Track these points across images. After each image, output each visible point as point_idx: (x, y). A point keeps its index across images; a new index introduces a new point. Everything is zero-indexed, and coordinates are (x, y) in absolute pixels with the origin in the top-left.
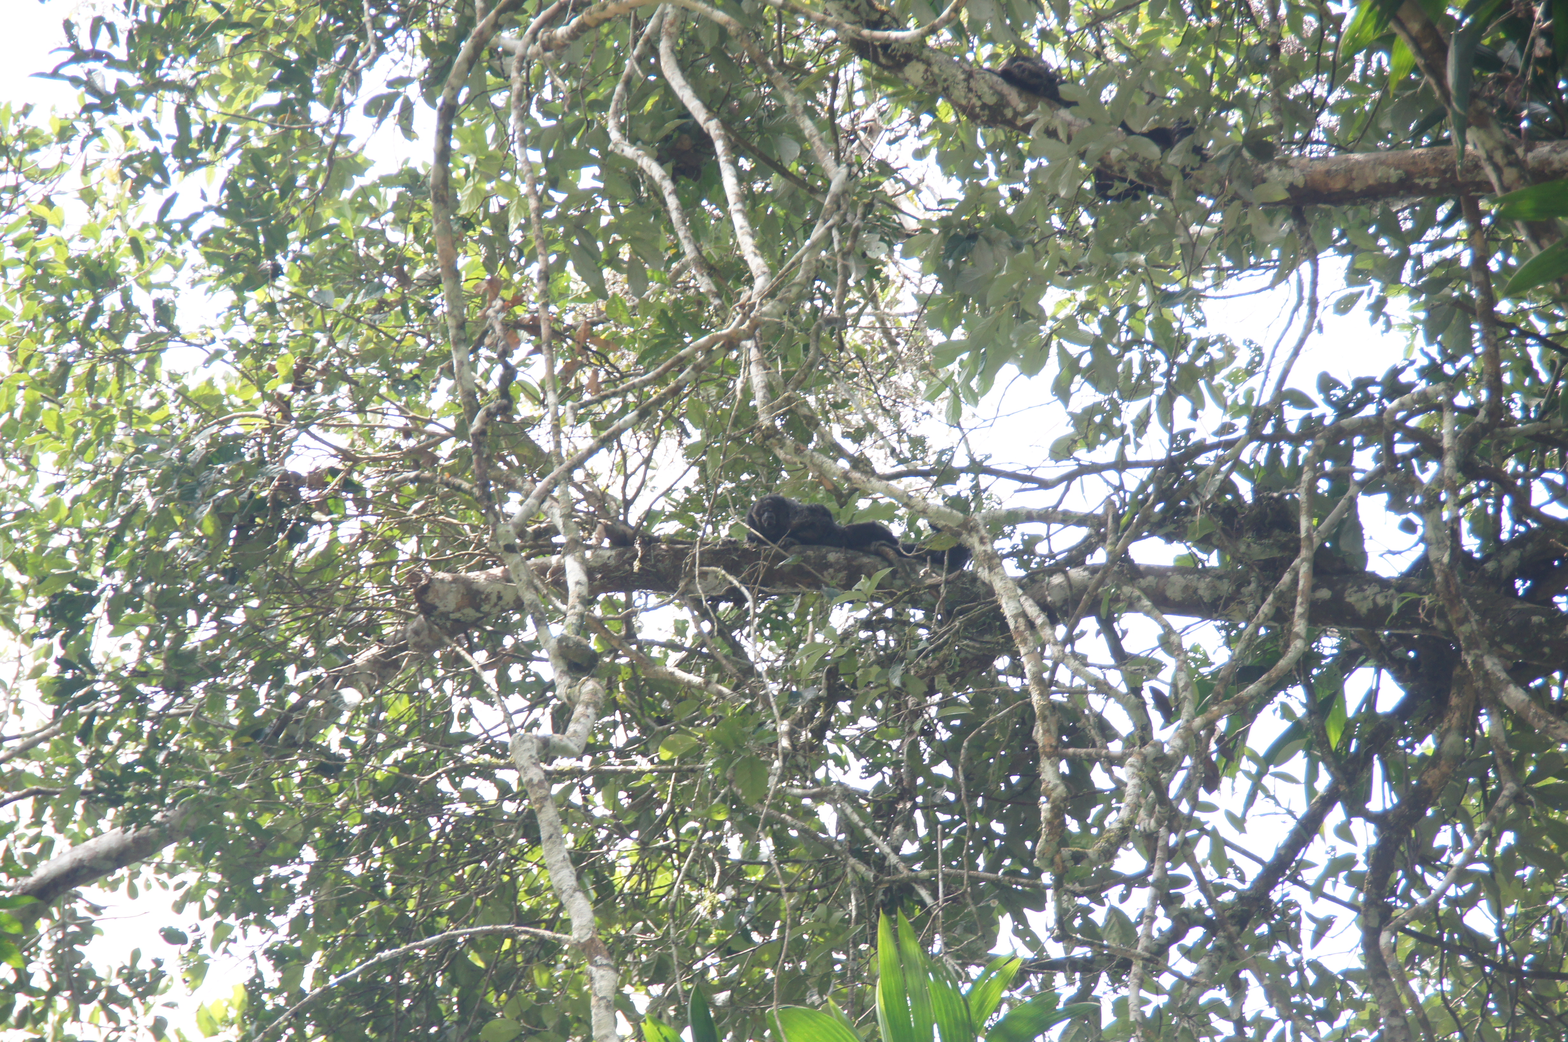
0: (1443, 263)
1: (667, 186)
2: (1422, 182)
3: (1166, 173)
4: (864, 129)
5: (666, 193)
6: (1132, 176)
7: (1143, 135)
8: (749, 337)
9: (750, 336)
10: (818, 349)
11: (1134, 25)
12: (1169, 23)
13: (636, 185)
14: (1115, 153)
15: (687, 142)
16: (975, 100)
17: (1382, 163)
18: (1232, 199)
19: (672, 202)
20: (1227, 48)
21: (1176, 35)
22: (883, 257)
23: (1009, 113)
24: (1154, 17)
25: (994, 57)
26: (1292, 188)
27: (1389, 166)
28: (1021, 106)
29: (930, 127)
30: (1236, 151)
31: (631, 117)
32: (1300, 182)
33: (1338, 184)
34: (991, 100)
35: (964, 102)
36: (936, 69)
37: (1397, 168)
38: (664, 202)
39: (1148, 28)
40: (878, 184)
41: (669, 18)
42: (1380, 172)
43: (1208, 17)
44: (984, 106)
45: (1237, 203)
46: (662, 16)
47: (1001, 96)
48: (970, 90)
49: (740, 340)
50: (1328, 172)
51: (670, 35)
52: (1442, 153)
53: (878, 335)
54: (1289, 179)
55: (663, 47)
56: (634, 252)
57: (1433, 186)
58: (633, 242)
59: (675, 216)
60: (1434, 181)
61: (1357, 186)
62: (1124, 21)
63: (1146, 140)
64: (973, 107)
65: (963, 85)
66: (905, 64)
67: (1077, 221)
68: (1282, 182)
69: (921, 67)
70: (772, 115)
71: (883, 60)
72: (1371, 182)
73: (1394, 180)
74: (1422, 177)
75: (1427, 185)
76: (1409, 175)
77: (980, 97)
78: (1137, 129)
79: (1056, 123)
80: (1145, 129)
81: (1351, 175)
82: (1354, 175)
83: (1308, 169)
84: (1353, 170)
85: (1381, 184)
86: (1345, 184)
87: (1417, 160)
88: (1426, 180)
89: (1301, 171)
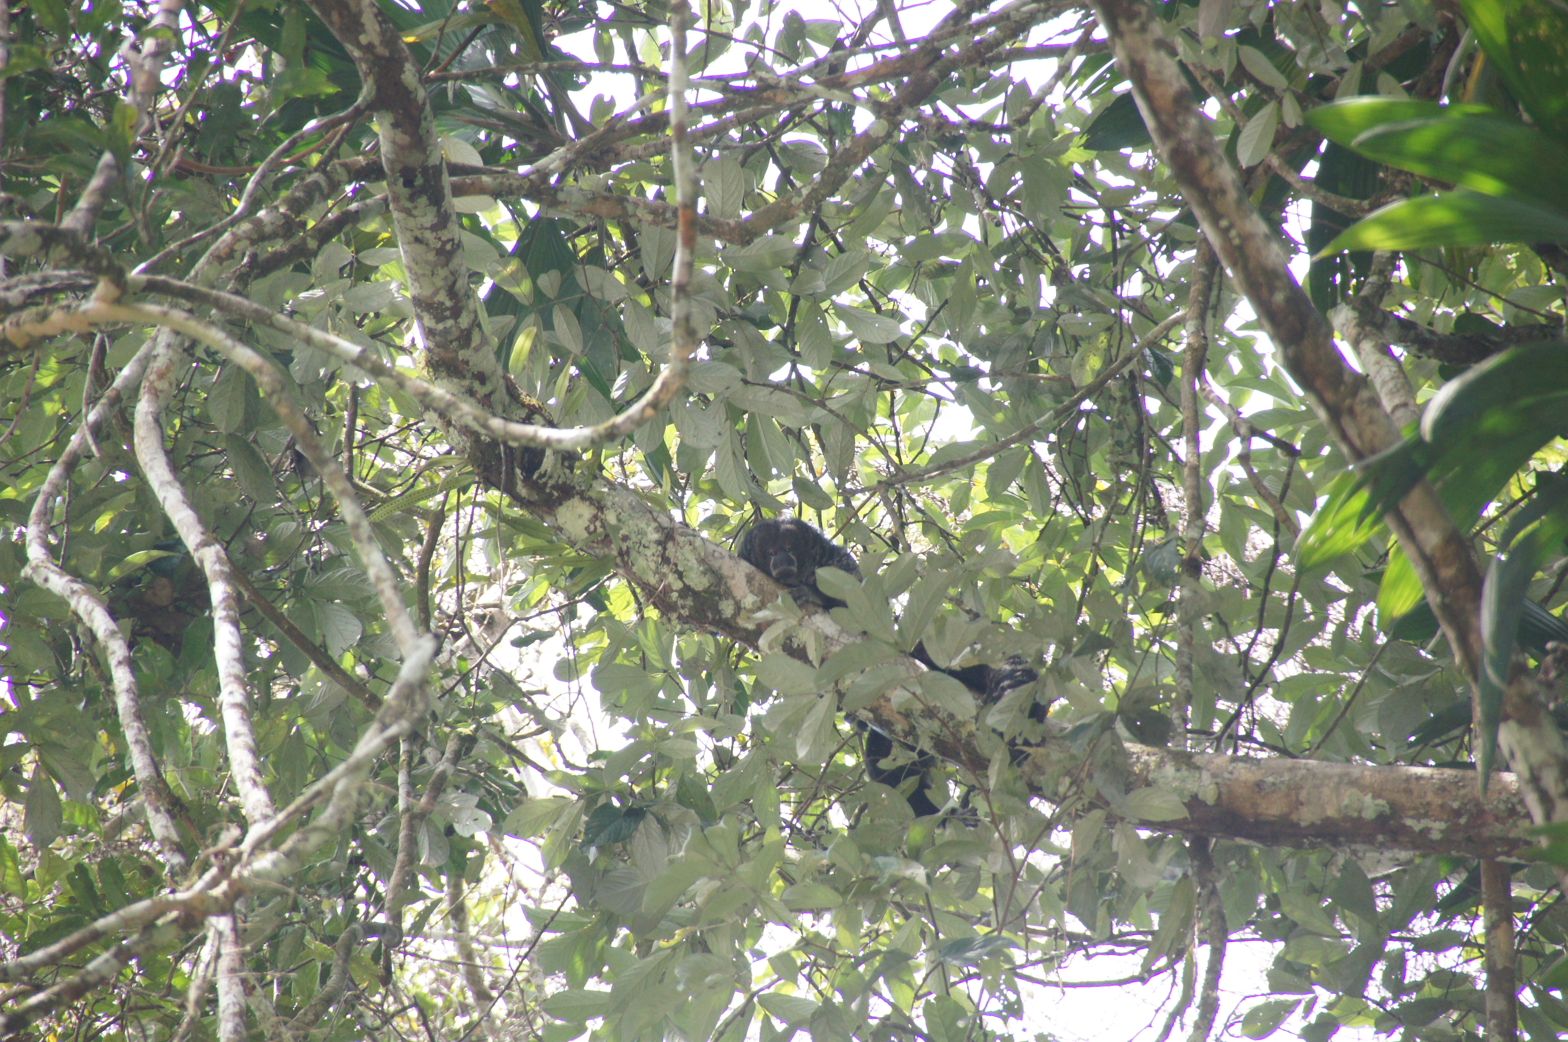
0: (1439, 977)
1: (117, 650)
2: (1417, 826)
3: (985, 745)
4: (480, 619)
5: (113, 661)
6: (925, 744)
7: (952, 673)
8: (222, 912)
9: (224, 908)
10: (344, 972)
11: (961, 502)
12: (1021, 504)
13: (63, 652)
14: (898, 697)
15: (164, 593)
16: (671, 578)
17: (1353, 783)
18: (1092, 806)
19: (122, 678)
20: (1113, 561)
21: (1029, 526)
22: (481, 837)
23: (727, 609)
24: (995, 493)
25: (716, 521)
26: (1194, 803)
27: (1363, 789)
28: (749, 600)
29: (593, 625)
30: (1106, 722)
31: (70, 537)
32: (1209, 795)
33: (1273, 808)
34: (699, 581)
35: (652, 580)
36: (611, 518)
37: (1377, 795)
38: (108, 680)
39: (984, 509)
40: (489, 711)
41: (159, 364)
42: (1348, 797)
43: (1089, 505)
44: (686, 591)
45: (1098, 814)
46: (148, 359)
47: (718, 577)
48: (666, 560)
49: (207, 913)
50: (1259, 784)
51: (155, 393)
52: (1456, 783)
53: (459, 981)
54: (1192, 786)
55: (143, 409)
56: (42, 765)
57: (1436, 836)
58: (44, 747)
59: (123, 702)
60: (1437, 828)
61: (1307, 816)
62: (945, 492)
63: (955, 682)
64: (668, 590)
65: (654, 549)
66: (560, 502)
67: (823, 815)
68: (1180, 792)
69: (586, 511)
70: (319, 567)
71: (522, 490)
72: (1331, 812)
73: (1369, 814)
74: (1418, 817)
75: (1426, 831)
76: (1396, 810)
77: (680, 575)
78: (942, 663)
79: (806, 638)
80: (956, 664)
81: (1297, 795)
82: (1303, 795)
83: (1226, 775)
84: (1301, 788)
85: (1347, 818)
86: (1286, 810)
87: (1413, 785)
88: (1424, 823)
89: (1214, 776)
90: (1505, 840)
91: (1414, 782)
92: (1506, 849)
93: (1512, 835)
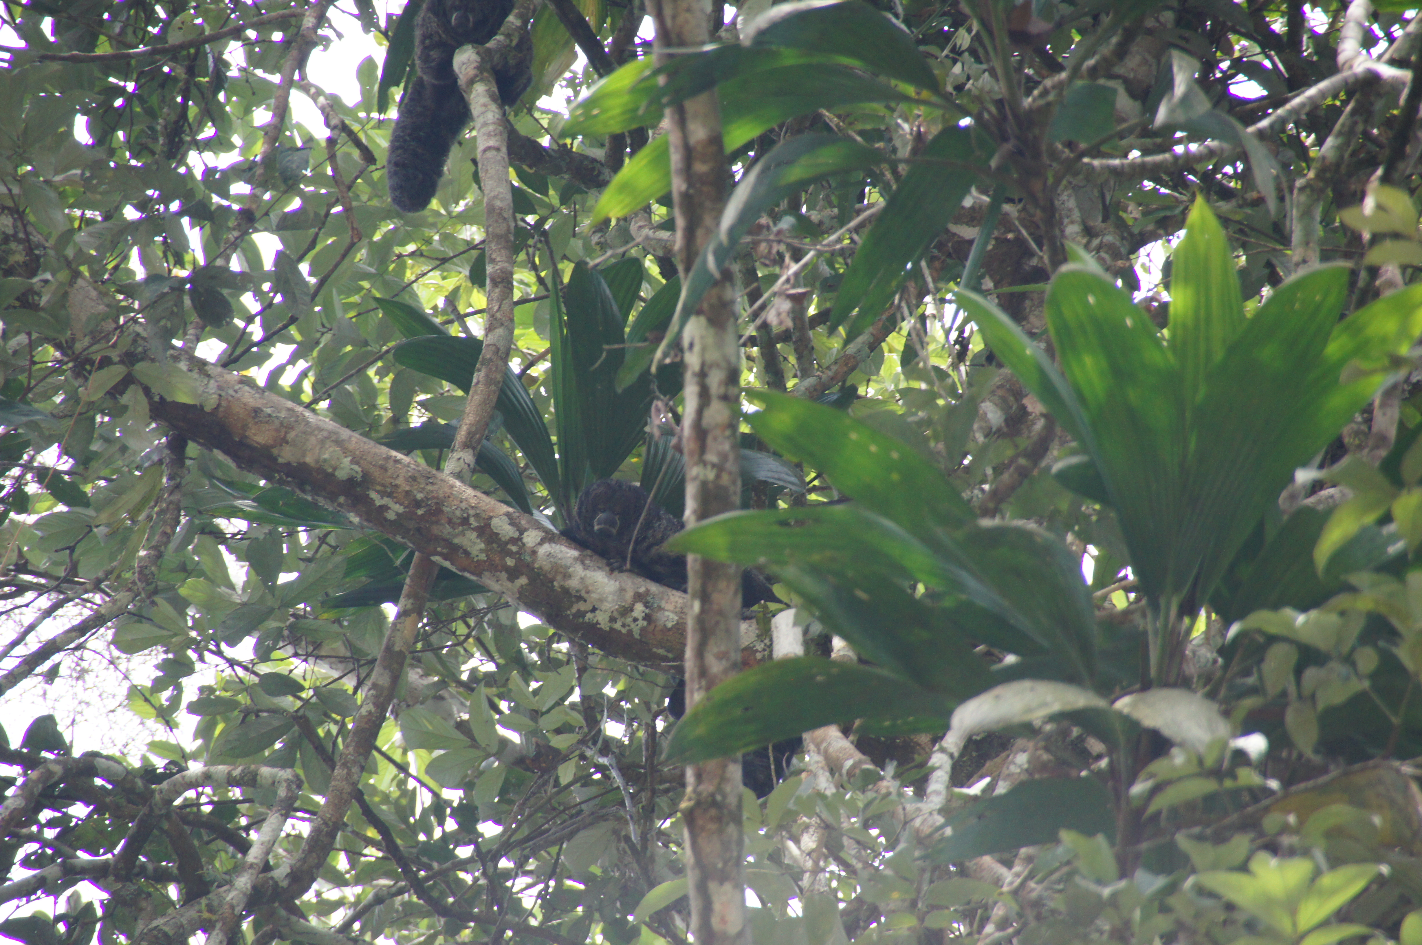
2: (379, 501)
17: (338, 442)
27: (346, 451)
32: (210, 404)
33: (260, 437)
37: (355, 462)
42: (329, 453)
50: (257, 411)
57: (391, 516)
60: (395, 509)
61: (286, 455)
72: (309, 459)
73: (342, 474)
74: (383, 494)
75: (384, 508)
76: (367, 480)
81: (286, 433)
82: (291, 435)
83: (231, 392)
84: (292, 428)
85: (321, 470)
86: (271, 442)
87: (390, 465)
88: (386, 501)
89: (220, 388)
90: (448, 543)
91: (391, 462)
92: (445, 551)
93: (456, 541)
